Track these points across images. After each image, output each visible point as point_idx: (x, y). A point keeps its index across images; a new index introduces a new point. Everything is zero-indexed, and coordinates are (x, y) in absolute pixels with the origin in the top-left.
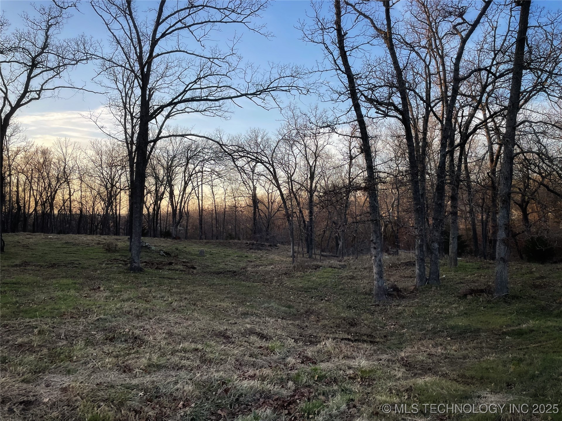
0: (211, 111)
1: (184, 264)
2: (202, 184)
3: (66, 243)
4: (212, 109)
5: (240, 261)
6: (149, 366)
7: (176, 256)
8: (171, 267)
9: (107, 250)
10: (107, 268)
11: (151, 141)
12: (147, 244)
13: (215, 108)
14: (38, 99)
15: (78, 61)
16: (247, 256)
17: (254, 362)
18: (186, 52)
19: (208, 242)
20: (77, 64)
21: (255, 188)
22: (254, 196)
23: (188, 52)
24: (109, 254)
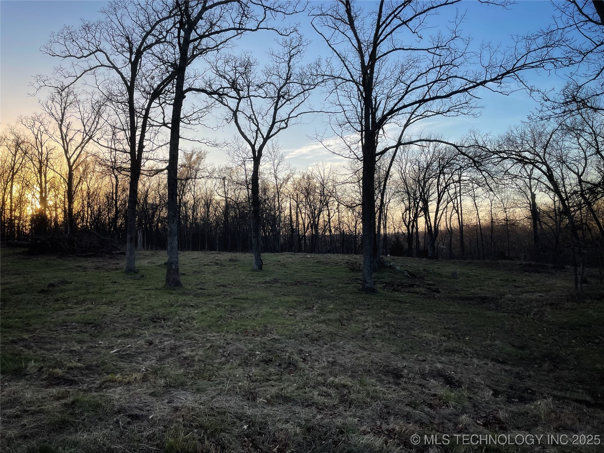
0: (456, 110)
1: (428, 287)
2: (460, 195)
3: (318, 262)
4: (457, 107)
5: (502, 286)
6: (277, 397)
7: (422, 278)
8: (412, 289)
9: (351, 269)
10: (343, 287)
11: (378, 154)
12: (391, 264)
13: (460, 106)
14: (285, 128)
15: (316, 85)
16: (515, 280)
17: (408, 413)
18: (403, 49)
19: (470, 263)
20: (315, 87)
21: (533, 196)
22: (533, 206)
23: (405, 48)
24: (352, 274)
